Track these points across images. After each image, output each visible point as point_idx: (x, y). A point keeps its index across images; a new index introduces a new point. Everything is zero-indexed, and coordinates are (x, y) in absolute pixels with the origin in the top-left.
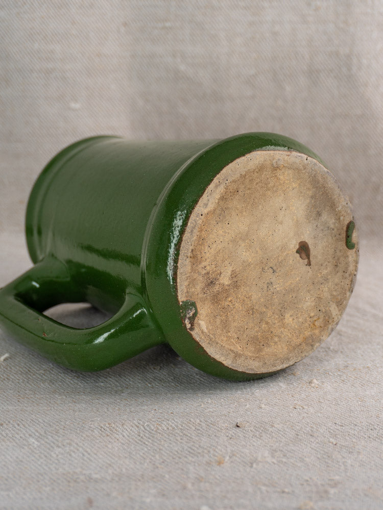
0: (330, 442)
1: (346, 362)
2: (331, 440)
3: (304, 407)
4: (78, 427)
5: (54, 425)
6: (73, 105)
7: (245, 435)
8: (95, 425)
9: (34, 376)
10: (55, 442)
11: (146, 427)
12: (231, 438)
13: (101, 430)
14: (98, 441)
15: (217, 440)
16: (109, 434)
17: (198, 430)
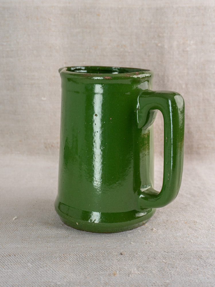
0: (163, 262)
1: (167, 218)
3: (151, 243)
4: (50, 257)
5: (39, 256)
6: (43, 98)
7: (125, 259)
8: (57, 255)
9: (29, 228)
10: (40, 265)
11: (80, 255)
12: (119, 261)
13: (60, 258)
14: (59, 264)
15: (112, 262)
16: (64, 260)
17: (104, 256)
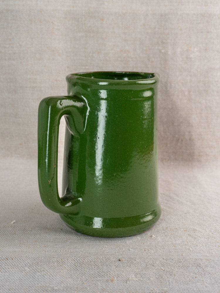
0: (162, 269)
3: (150, 250)
4: (47, 261)
7: (123, 265)
8: (55, 260)
9: (27, 232)
10: (37, 269)
11: (78, 261)
12: (117, 267)
13: (58, 263)
16: (61, 265)
17: (102, 262)
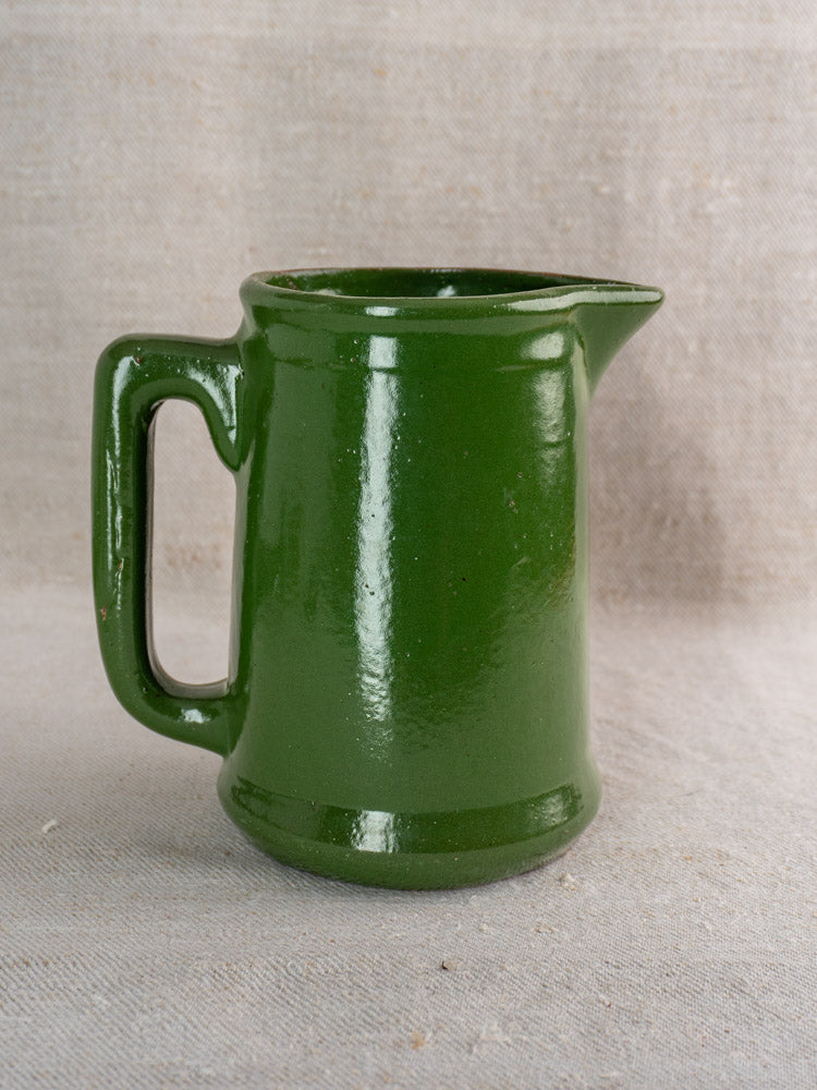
0: (600, 1002)
1: (618, 838)
2: (602, 997)
3: (555, 929)
5: (135, 966)
7: (456, 985)
8: (205, 966)
9: (99, 863)
10: (137, 1001)
11: (290, 969)
12: (435, 993)
13: (214, 977)
15: (410, 996)
17: (378, 974)
